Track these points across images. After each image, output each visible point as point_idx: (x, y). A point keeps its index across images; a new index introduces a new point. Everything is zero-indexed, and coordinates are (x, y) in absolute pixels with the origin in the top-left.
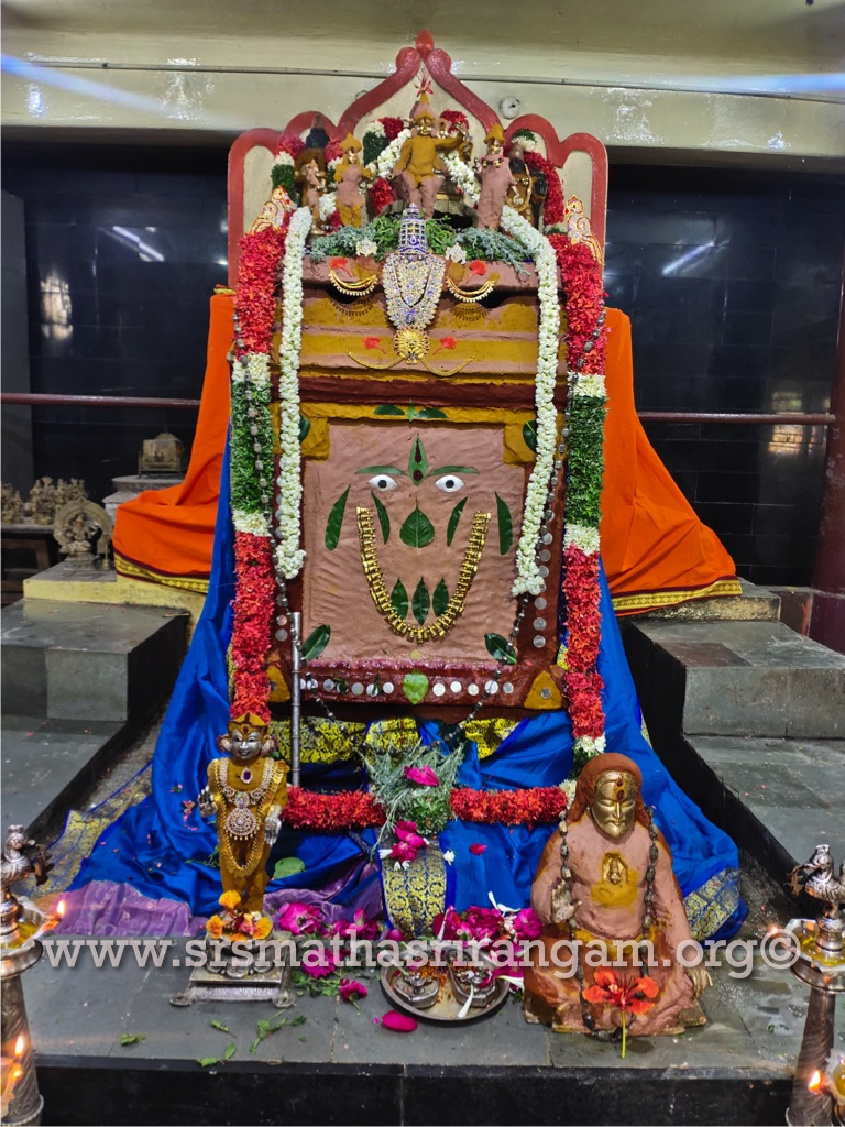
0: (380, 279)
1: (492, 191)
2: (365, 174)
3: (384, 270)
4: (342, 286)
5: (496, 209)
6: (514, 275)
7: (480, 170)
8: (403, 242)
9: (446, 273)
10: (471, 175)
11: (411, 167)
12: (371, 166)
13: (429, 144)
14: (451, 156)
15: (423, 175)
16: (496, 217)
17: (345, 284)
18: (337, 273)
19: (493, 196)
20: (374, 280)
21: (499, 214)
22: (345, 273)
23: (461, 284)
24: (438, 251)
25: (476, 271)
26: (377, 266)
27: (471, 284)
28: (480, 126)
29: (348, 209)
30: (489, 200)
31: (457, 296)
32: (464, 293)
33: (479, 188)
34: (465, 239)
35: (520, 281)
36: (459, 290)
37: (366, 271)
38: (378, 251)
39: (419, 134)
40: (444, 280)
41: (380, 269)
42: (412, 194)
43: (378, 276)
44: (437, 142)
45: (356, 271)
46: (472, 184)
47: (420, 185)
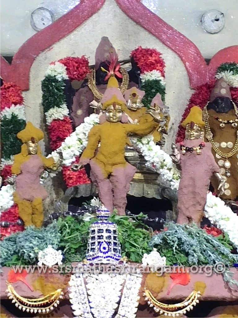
0: (66, 293)
1: (193, 179)
2: (48, 164)
3: (70, 283)
4: (22, 303)
5: (198, 198)
6: (223, 284)
7: (178, 157)
8: (93, 249)
9: (143, 284)
10: (169, 161)
11: (100, 156)
12: (54, 155)
13: (119, 131)
14: (145, 141)
15: (114, 165)
16: (199, 208)
17: (25, 300)
18: (16, 288)
19: (194, 186)
20: (58, 294)
21: (202, 204)
22: (24, 287)
23: (161, 295)
24: (133, 257)
25: (178, 281)
26: (63, 278)
27: (172, 295)
28: (178, 60)
29: (27, 203)
30: (190, 189)
31: (157, 309)
32: (166, 306)
33: (178, 175)
34: (164, 239)
35: (230, 290)
36: (158, 304)
37: (50, 285)
38: (64, 261)
39: (108, 120)
40: (141, 293)
41: (66, 282)
42: (101, 185)
43: (63, 290)
44: (129, 128)
45: (37, 284)
46: (170, 169)
47: (110, 176)
